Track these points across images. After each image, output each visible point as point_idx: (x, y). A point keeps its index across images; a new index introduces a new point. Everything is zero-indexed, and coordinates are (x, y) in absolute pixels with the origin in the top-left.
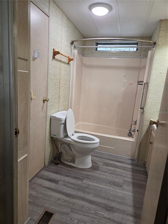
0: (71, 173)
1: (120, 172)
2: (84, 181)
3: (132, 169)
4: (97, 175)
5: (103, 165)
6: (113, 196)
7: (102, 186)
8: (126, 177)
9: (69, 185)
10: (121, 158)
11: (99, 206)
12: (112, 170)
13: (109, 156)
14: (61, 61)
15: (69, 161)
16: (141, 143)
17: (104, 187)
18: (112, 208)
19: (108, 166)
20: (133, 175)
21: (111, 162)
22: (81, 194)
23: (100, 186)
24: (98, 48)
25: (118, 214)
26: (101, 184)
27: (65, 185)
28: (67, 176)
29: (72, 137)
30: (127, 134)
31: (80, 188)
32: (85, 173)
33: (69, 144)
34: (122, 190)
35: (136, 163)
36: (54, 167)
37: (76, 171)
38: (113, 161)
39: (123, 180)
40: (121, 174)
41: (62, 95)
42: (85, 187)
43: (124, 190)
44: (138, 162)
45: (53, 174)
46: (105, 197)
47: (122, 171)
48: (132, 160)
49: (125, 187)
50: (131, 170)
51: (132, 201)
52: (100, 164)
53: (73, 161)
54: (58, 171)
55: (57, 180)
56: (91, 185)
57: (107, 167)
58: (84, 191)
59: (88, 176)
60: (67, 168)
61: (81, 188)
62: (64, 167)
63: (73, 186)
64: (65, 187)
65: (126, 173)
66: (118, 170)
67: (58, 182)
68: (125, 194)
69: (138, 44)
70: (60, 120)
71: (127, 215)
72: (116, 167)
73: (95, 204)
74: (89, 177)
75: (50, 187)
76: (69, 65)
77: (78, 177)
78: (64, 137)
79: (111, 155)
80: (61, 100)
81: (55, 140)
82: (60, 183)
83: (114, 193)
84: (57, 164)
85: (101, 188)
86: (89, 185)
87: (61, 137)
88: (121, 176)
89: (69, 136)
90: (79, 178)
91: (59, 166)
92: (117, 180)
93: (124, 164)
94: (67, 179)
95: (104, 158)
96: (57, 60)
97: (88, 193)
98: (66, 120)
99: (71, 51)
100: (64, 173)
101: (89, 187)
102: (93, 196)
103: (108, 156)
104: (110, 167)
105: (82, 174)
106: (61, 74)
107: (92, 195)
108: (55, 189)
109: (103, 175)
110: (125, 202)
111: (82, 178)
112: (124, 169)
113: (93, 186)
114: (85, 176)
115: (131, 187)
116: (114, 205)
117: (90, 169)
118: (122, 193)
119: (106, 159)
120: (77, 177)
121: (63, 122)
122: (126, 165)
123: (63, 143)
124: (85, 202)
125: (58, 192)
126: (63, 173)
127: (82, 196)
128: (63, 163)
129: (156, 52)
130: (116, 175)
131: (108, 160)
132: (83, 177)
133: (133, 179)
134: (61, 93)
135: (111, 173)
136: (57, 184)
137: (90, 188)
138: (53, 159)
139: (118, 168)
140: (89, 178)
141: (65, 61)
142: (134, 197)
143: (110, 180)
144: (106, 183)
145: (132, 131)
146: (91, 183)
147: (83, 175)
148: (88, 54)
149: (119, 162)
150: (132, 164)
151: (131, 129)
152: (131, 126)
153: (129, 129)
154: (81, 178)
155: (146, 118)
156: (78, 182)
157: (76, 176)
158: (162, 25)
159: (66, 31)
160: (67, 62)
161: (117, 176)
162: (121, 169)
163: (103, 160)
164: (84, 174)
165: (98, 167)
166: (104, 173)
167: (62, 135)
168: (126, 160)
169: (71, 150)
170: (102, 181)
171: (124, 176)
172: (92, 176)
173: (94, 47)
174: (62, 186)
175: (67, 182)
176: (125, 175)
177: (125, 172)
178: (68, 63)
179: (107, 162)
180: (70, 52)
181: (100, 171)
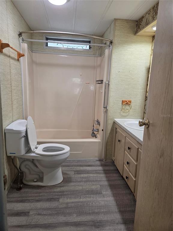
0: (42, 196)
1: (94, 177)
2: (61, 200)
3: (104, 170)
4: (72, 188)
5: (74, 173)
6: (96, 207)
7: (81, 200)
8: (101, 181)
9: (44, 212)
10: (89, 162)
11: (87, 226)
12: (85, 177)
13: (78, 162)
14: (9, 57)
15: (35, 180)
16: (107, 142)
17: (84, 200)
18: (100, 222)
19: (80, 173)
20: (107, 177)
21: (82, 168)
22: (62, 219)
23: (80, 200)
24: (48, 43)
25: (109, 227)
26: (80, 198)
27: (39, 214)
28: (38, 201)
29: (37, 151)
30: (91, 135)
31: (58, 212)
32: (58, 189)
33: (33, 161)
34: (103, 197)
35: (105, 163)
36: (16, 195)
37: (48, 191)
38: (82, 166)
39: (100, 185)
40: (95, 179)
41: (15, 100)
42: (64, 208)
43: (105, 196)
44: (106, 161)
45: (19, 204)
46: (89, 211)
47: (95, 175)
48: (100, 160)
49: (104, 193)
50: (103, 172)
51: (116, 206)
52: (72, 174)
53: (41, 179)
54: (24, 198)
55: (27, 211)
56: (70, 203)
57: (79, 176)
58: (64, 214)
59: (63, 192)
60: (35, 191)
61: (60, 211)
62: (30, 190)
63: (50, 212)
64: (39, 217)
65: (100, 177)
66: (91, 175)
67: (29, 212)
68: (107, 201)
69: (91, 42)
70: (19, 132)
71: (117, 224)
72: (88, 172)
73: (82, 225)
74: (65, 193)
75: (19, 225)
76: (19, 63)
77: (51, 197)
78: (26, 153)
79: (79, 160)
80: (14, 107)
81: (13, 160)
82: (31, 213)
83: (97, 204)
84: (19, 189)
85: (82, 202)
86: (67, 203)
87: (23, 154)
88: (96, 181)
89: (33, 150)
90: (53, 198)
91: (22, 191)
92: (94, 187)
93: (95, 166)
94: (39, 205)
95: (72, 166)
96: (5, 55)
97: (70, 214)
98: (26, 131)
99: (20, 45)
100: (32, 198)
101: (69, 206)
102: (77, 216)
103: (76, 162)
104: (83, 174)
105: (54, 192)
106: (12, 74)
107: (75, 215)
108: (27, 224)
109: (78, 185)
110: (111, 210)
111: (58, 197)
112: (96, 172)
113: (72, 203)
114: (60, 193)
115: (109, 190)
116: (102, 218)
117: (63, 183)
118: (104, 200)
119: (75, 166)
120: (51, 199)
121: (24, 134)
122: (97, 167)
123: (25, 160)
124: (70, 228)
125: (33, 228)
126: (30, 198)
127: (64, 221)
128: (27, 185)
129: (114, 51)
130: (91, 181)
131: (78, 167)
132: (58, 195)
133: (108, 181)
134: (13, 97)
135: (86, 181)
136: (28, 216)
137: (69, 208)
138: (12, 184)
139: (91, 173)
140: (65, 195)
141: (15, 57)
142: (116, 201)
143: (87, 190)
144: (85, 194)
145: (95, 131)
146: (69, 200)
147: (57, 194)
148: (37, 50)
149: (89, 166)
150: (102, 165)
151: (93, 129)
152: (93, 126)
153: (92, 129)
154: (56, 198)
155: (110, 116)
156: (54, 204)
157: (49, 197)
158: (116, 24)
159: (12, 19)
160: (17, 58)
161: (93, 183)
162: (93, 173)
163: (73, 169)
164: (57, 192)
165: (70, 178)
166: (79, 184)
167: (23, 152)
168: (94, 162)
169: (37, 167)
170: (80, 194)
171: (99, 181)
172: (67, 192)
173: (44, 42)
174: (35, 216)
175: (40, 209)
176: (100, 179)
177: (98, 175)
178: (18, 60)
179: (78, 170)
180: (18, 45)
181: (73, 182)
